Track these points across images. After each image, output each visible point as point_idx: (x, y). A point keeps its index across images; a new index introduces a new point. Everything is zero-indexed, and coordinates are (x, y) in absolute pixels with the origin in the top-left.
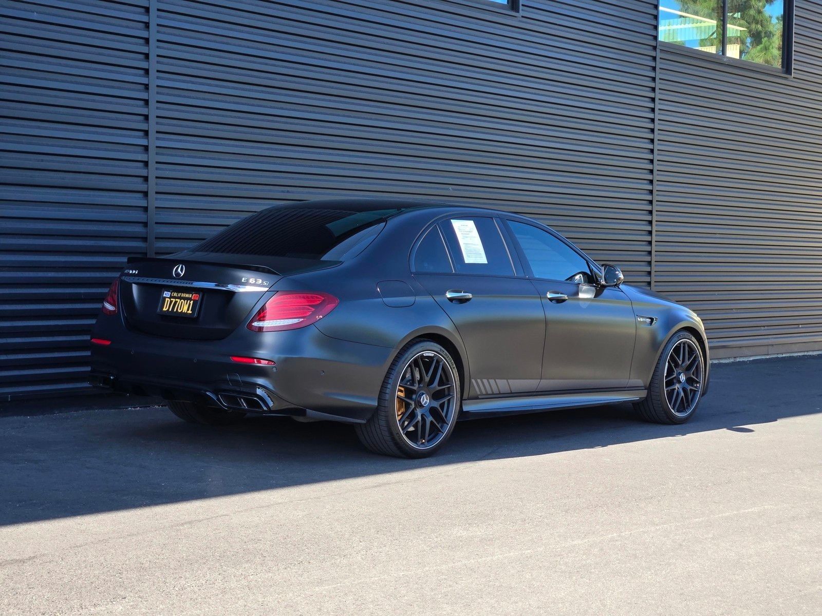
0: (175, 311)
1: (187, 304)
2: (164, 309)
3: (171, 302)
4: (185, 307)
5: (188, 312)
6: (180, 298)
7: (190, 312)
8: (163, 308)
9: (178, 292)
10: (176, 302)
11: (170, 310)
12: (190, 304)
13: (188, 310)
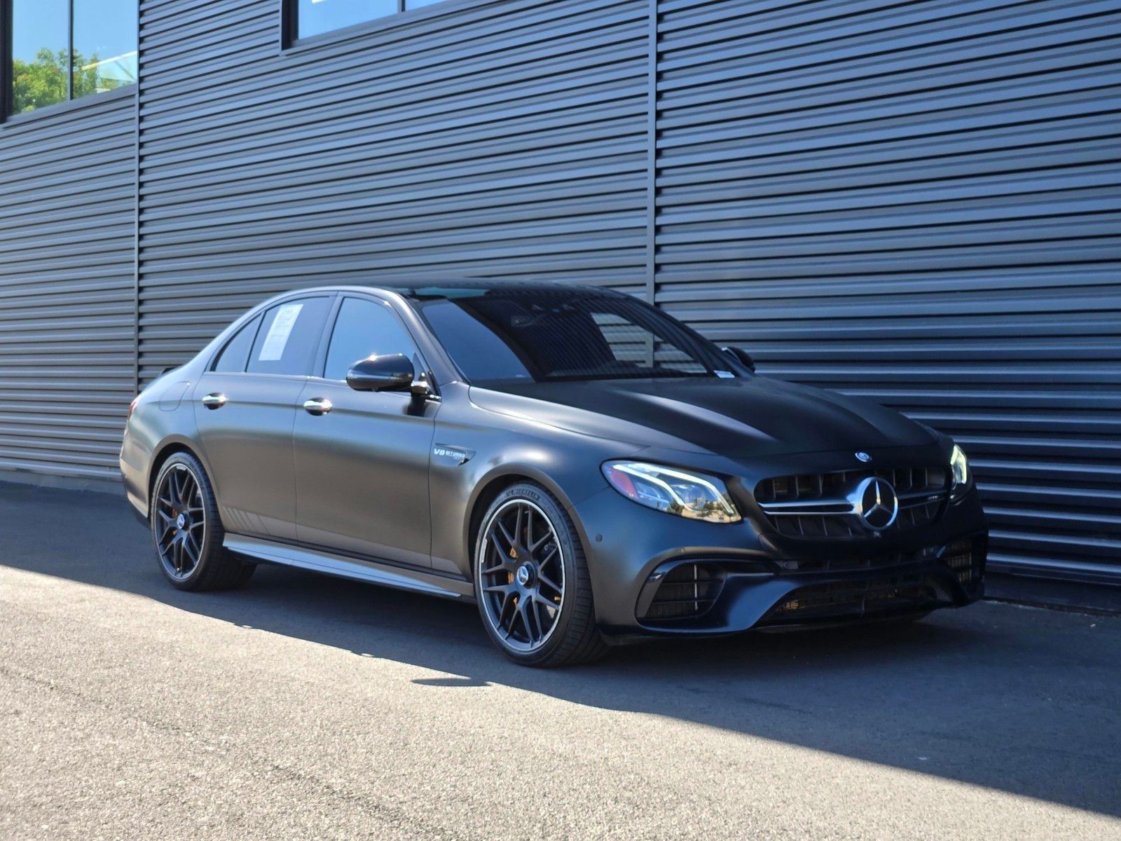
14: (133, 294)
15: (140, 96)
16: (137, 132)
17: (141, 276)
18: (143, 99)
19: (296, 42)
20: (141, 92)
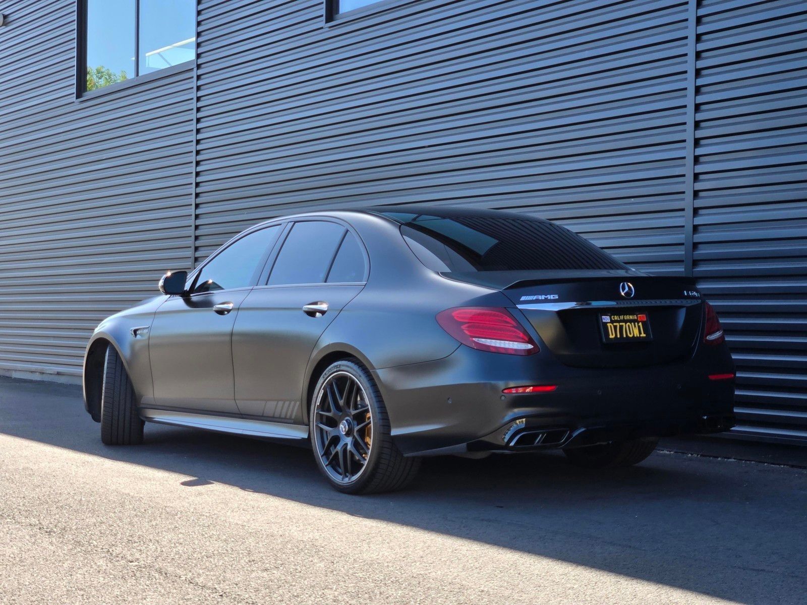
0: (625, 336)
1: (635, 326)
2: (611, 337)
3: (615, 327)
4: (635, 331)
5: (641, 335)
6: (626, 321)
7: (643, 335)
8: (609, 335)
9: (619, 315)
10: (621, 327)
11: (619, 336)
12: (639, 327)
13: (640, 333)
14: (191, 232)
15: (197, 69)
16: (195, 99)
17: (197, 217)
18: (200, 72)
19: (337, 16)
20: (199, 67)
